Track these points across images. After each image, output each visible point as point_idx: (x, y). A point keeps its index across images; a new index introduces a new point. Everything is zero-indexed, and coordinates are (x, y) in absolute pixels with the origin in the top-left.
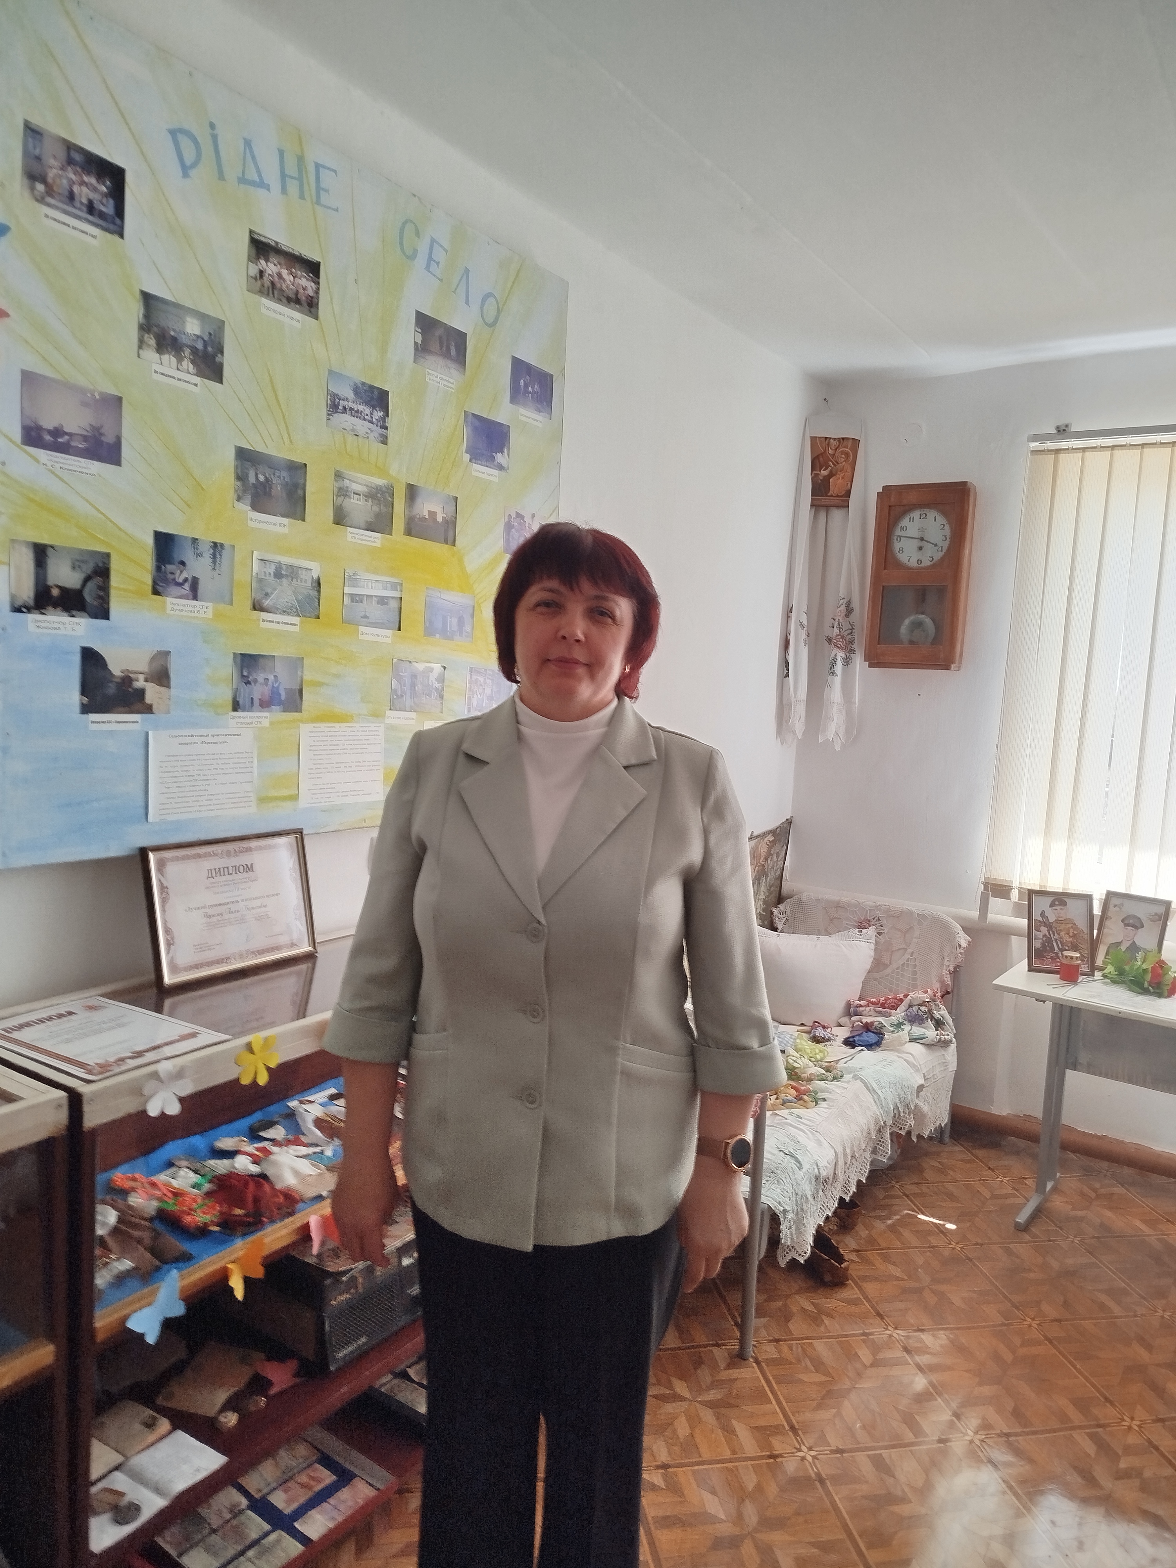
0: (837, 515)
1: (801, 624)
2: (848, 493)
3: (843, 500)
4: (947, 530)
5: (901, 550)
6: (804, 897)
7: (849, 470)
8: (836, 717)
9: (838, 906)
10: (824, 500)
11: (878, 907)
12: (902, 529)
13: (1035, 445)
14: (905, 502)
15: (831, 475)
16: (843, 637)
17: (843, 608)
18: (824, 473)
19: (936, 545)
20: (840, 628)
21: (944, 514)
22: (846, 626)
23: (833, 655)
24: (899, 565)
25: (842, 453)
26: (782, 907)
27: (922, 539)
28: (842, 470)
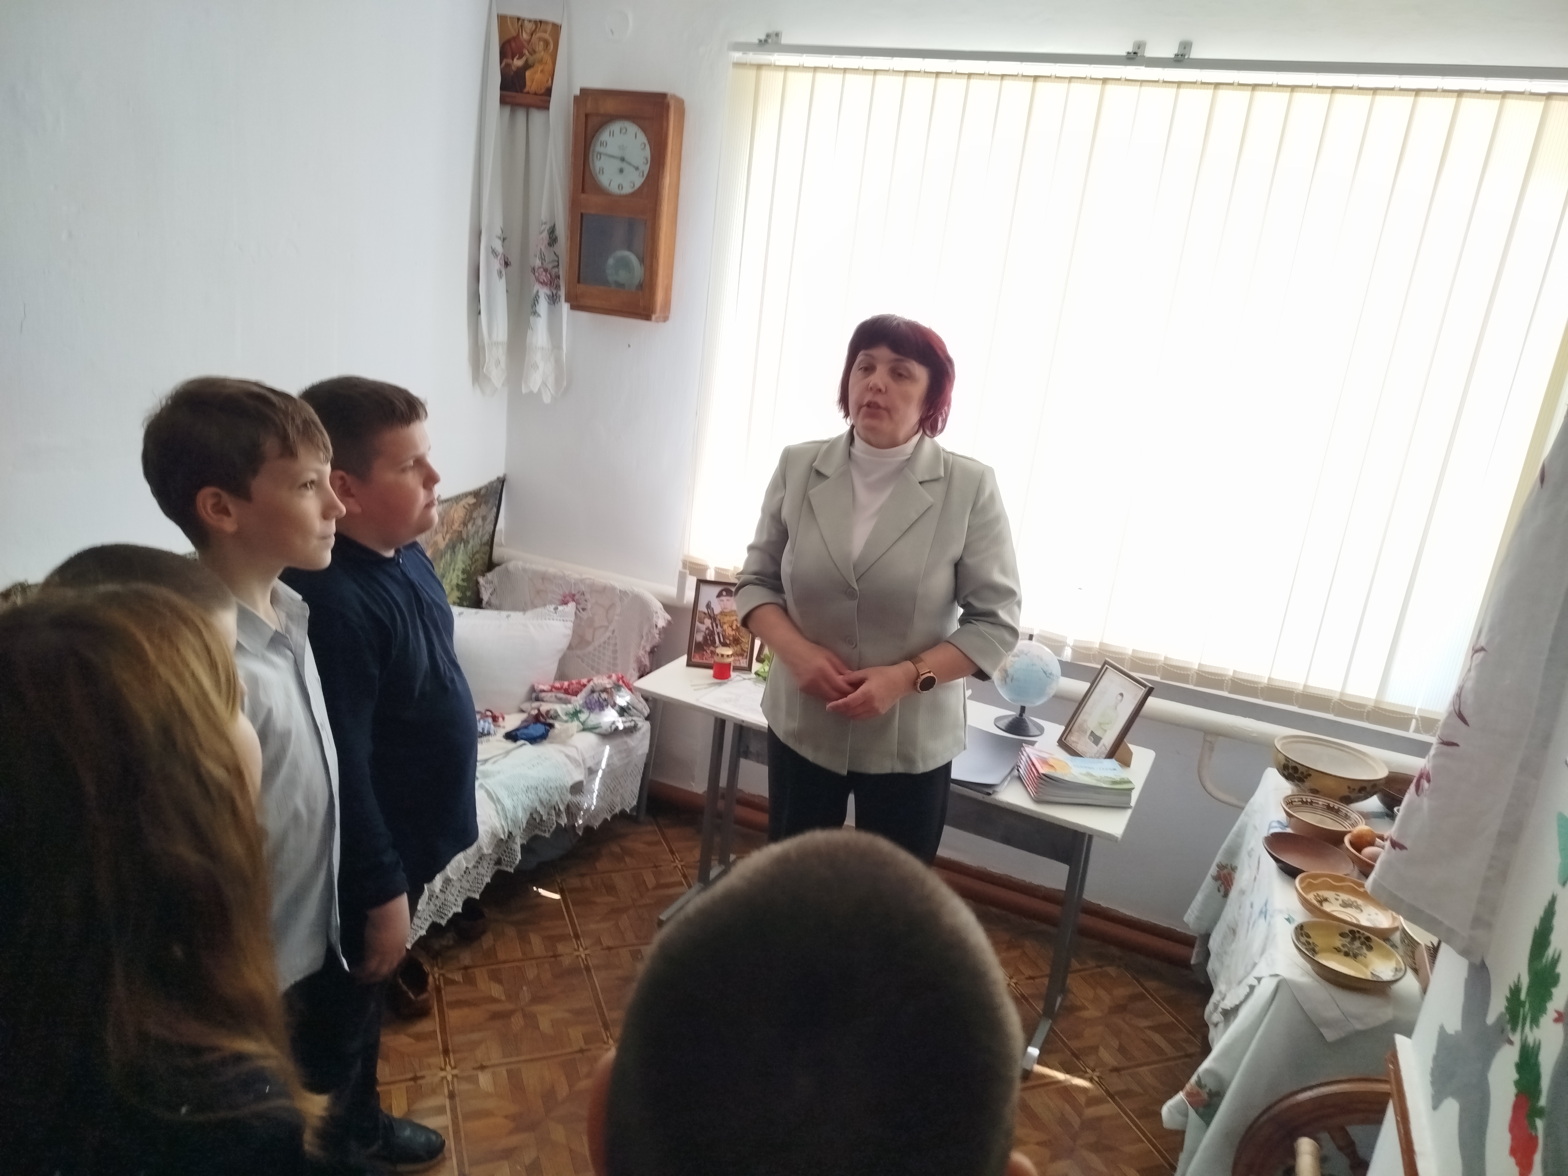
0: (537, 116)
1: (494, 252)
2: (548, 92)
3: (544, 98)
4: (647, 152)
5: (602, 171)
6: (511, 566)
7: (550, 61)
8: (541, 365)
9: (544, 577)
10: (520, 97)
11: (582, 581)
12: (602, 144)
13: (737, 56)
14: (602, 111)
15: (527, 66)
16: (546, 270)
17: (545, 235)
18: (518, 63)
19: (637, 169)
20: (543, 259)
21: (644, 130)
22: (550, 257)
23: (535, 291)
24: (599, 190)
26: (489, 575)
27: (623, 159)
28: (541, 61)
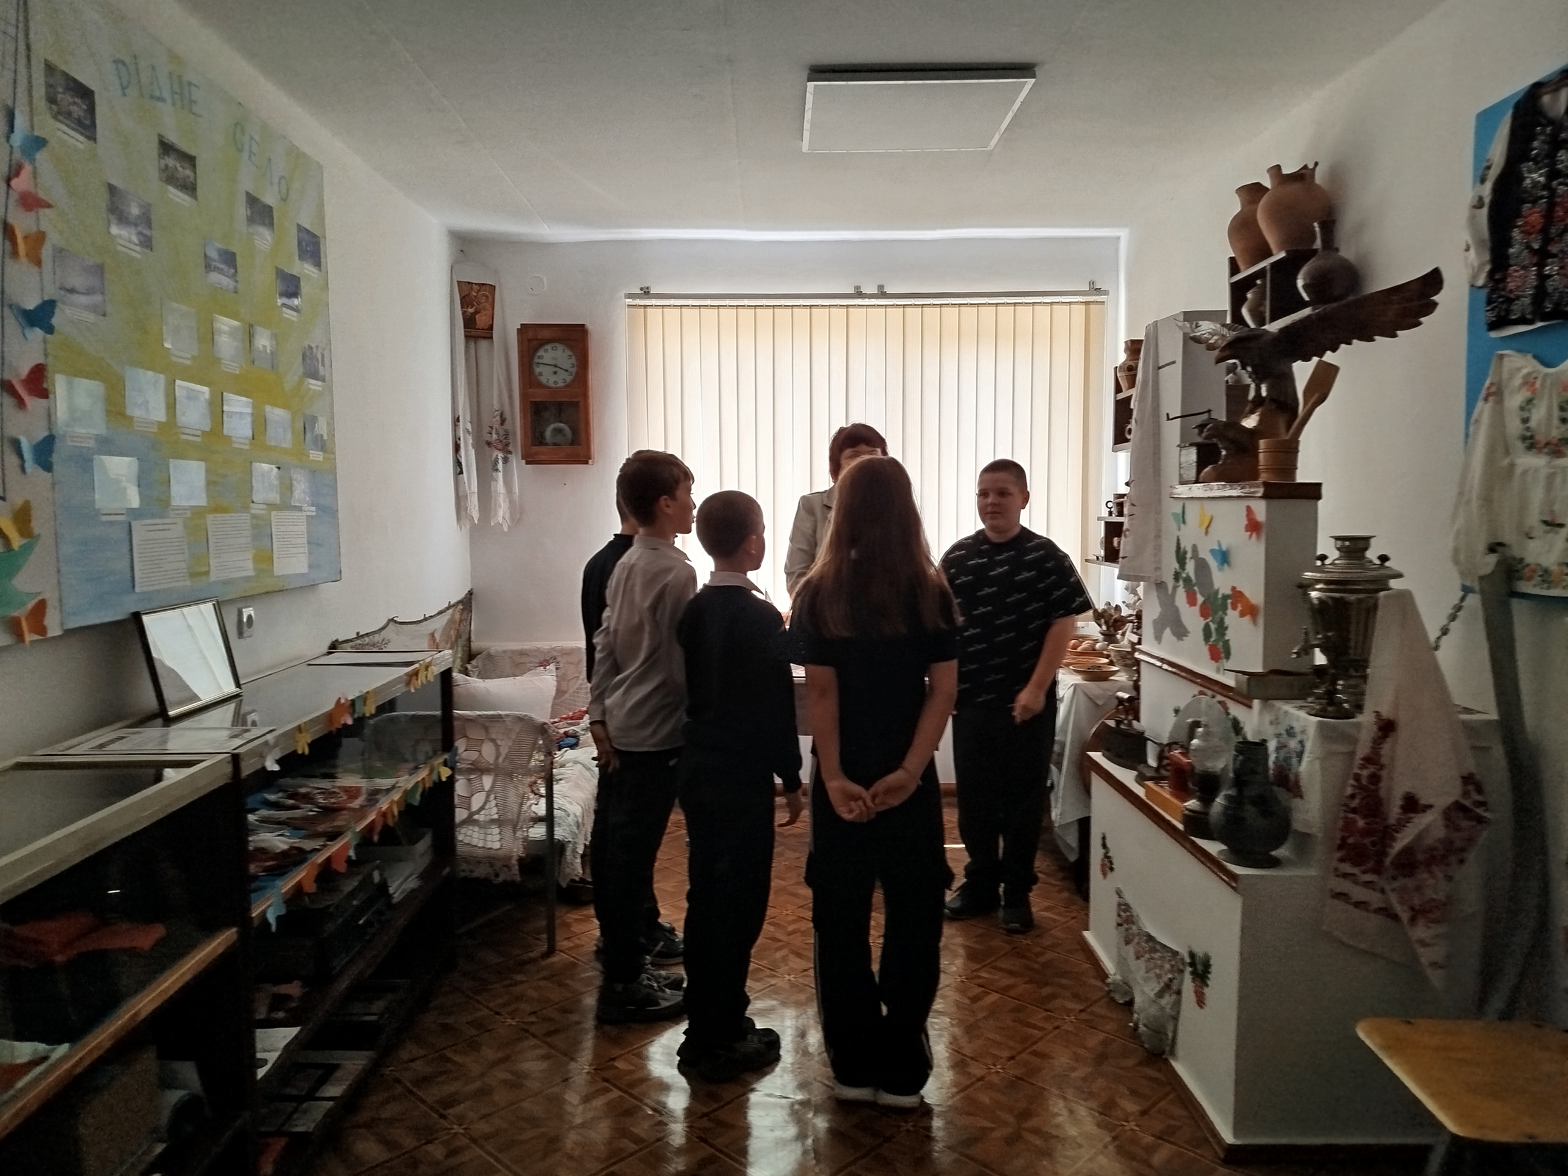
0: (483, 344)
1: (468, 431)
2: (491, 328)
3: (487, 333)
4: (573, 360)
5: (541, 374)
6: (492, 651)
7: (490, 309)
8: (502, 504)
9: (523, 653)
10: (473, 332)
11: (553, 649)
12: (539, 357)
13: (629, 301)
14: (540, 337)
15: (477, 312)
16: (501, 441)
17: (498, 418)
18: (471, 310)
19: (566, 371)
20: (498, 434)
21: (571, 348)
22: (501, 432)
23: (494, 456)
24: (540, 385)
25: (484, 295)
26: (474, 662)
27: (556, 366)
28: (484, 309)
